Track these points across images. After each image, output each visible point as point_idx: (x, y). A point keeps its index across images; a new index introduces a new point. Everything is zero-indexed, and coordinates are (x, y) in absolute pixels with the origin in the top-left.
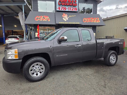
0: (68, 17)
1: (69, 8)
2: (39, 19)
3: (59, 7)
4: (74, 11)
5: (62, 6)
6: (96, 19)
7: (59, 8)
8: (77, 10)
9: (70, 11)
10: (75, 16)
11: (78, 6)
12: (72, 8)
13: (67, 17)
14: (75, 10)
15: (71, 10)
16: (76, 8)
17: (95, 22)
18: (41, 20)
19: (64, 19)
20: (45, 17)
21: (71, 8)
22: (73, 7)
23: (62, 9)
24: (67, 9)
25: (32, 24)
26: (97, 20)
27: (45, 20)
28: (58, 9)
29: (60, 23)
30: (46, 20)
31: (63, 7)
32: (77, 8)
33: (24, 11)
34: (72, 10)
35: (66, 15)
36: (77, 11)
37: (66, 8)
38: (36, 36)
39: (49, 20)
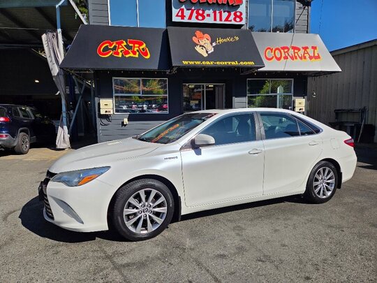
5: (192, 7)
6: (309, 50)
11: (247, 7)
13: (209, 44)
14: (235, 20)
21: (220, 13)
28: (177, 16)
29: (185, 63)
35: (207, 36)
36: (243, 22)
38: (103, 112)
39: (146, 55)
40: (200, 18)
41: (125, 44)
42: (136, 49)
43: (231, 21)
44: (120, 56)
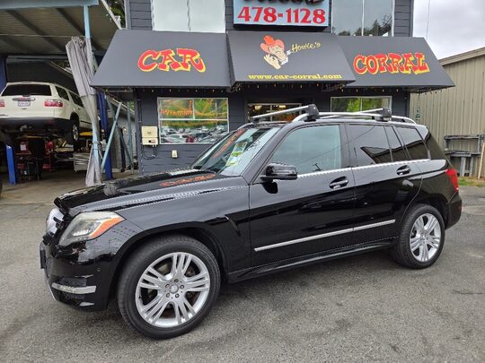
0: (289, 53)
1: (289, 12)
2: (157, 62)
3: (246, 9)
4: (313, 24)
5: (258, 5)
6: (412, 58)
7: (243, 14)
8: (323, 20)
9: (293, 23)
10: (319, 45)
11: (330, 3)
12: (304, 13)
13: (282, 53)
14: (315, 20)
15: (297, 21)
16: (319, 13)
17: (409, 72)
18: (164, 67)
19: (267, 58)
20: (185, 53)
21: (296, 12)
22: (306, 7)
23: (257, 19)
24: (281, 15)
25: (126, 88)
26: (414, 62)
27: (182, 68)
28: (240, 16)
29: (252, 78)
30: (189, 69)
31: (265, 6)
32: (323, 12)
33: (91, 34)
34: (304, 20)
35: (279, 42)
36: (325, 24)
37: (276, 14)
38: (145, 142)
39: (201, 67)
40: (270, 18)
41: (173, 54)
42: (187, 61)
43: (310, 22)
44: (167, 69)
